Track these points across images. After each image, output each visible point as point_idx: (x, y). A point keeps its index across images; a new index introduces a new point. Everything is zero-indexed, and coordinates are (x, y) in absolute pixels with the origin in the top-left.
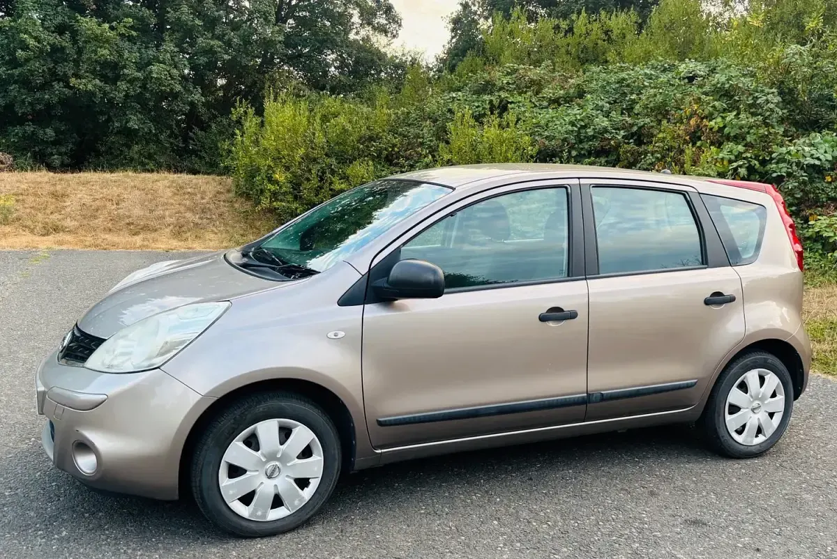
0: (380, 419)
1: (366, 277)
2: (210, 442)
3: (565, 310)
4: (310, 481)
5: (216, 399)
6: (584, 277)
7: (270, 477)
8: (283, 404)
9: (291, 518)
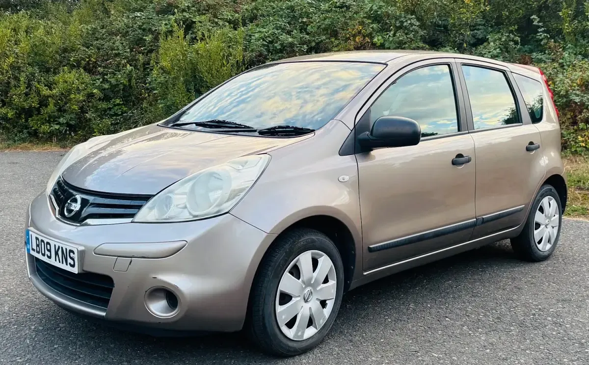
0: (371, 246)
1: (353, 131)
2: (270, 273)
3: (464, 156)
4: (327, 302)
5: (277, 235)
6: (467, 132)
7: (306, 301)
8: (313, 237)
9: (317, 335)
